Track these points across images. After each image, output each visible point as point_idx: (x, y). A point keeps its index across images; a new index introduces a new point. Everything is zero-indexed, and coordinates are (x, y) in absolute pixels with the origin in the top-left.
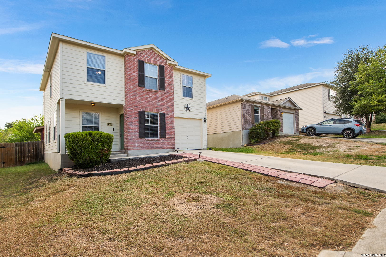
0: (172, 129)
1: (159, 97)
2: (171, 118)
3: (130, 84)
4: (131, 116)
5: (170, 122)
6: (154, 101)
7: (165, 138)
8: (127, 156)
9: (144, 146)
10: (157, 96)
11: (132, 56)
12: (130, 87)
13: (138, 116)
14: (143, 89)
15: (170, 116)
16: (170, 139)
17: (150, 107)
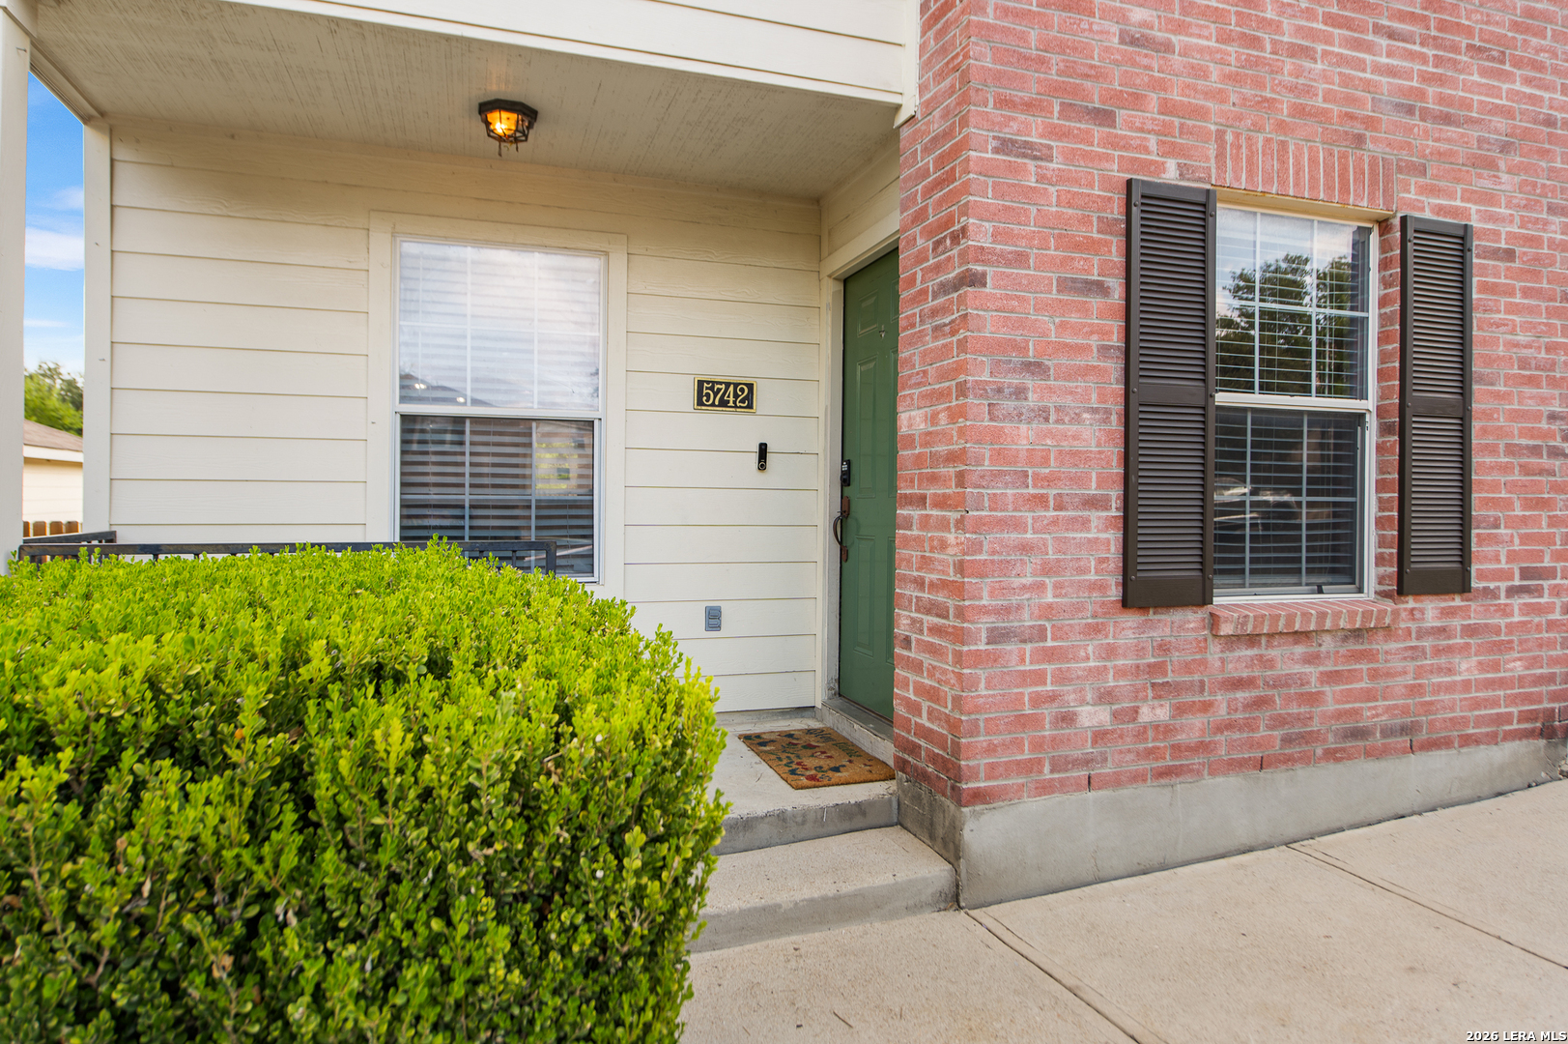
5: (1522, 364)
6: (1328, 38)
8: (955, 902)
9: (1194, 727)
13: (1117, 259)
15: (1521, 274)
16: (1516, 602)
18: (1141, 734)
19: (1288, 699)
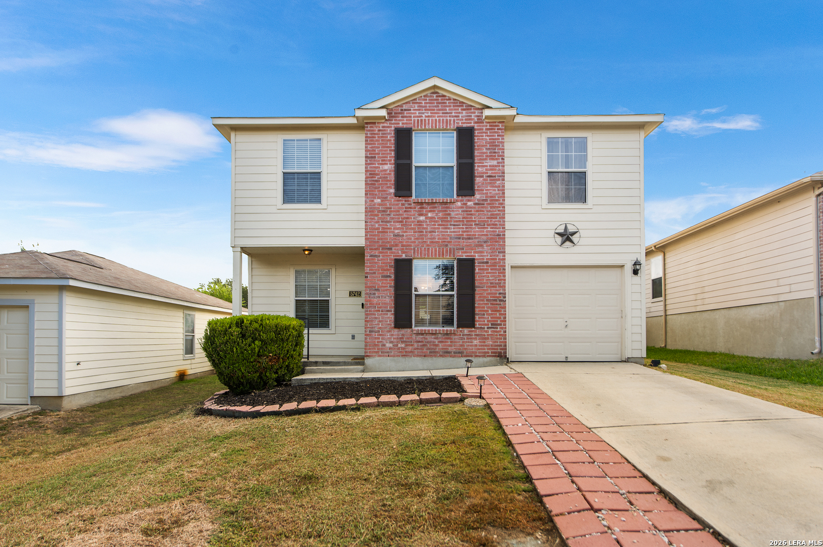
0: (496, 300)
1: (457, 214)
2: (496, 269)
3: (373, 194)
4: (375, 273)
5: (491, 283)
6: (439, 228)
7: (474, 327)
8: (363, 371)
9: (410, 348)
10: (449, 214)
11: (378, 123)
12: (373, 201)
13: (393, 271)
14: (408, 201)
15: (490, 266)
16: (490, 330)
17: (428, 245)
18: (399, 349)
19: (431, 345)
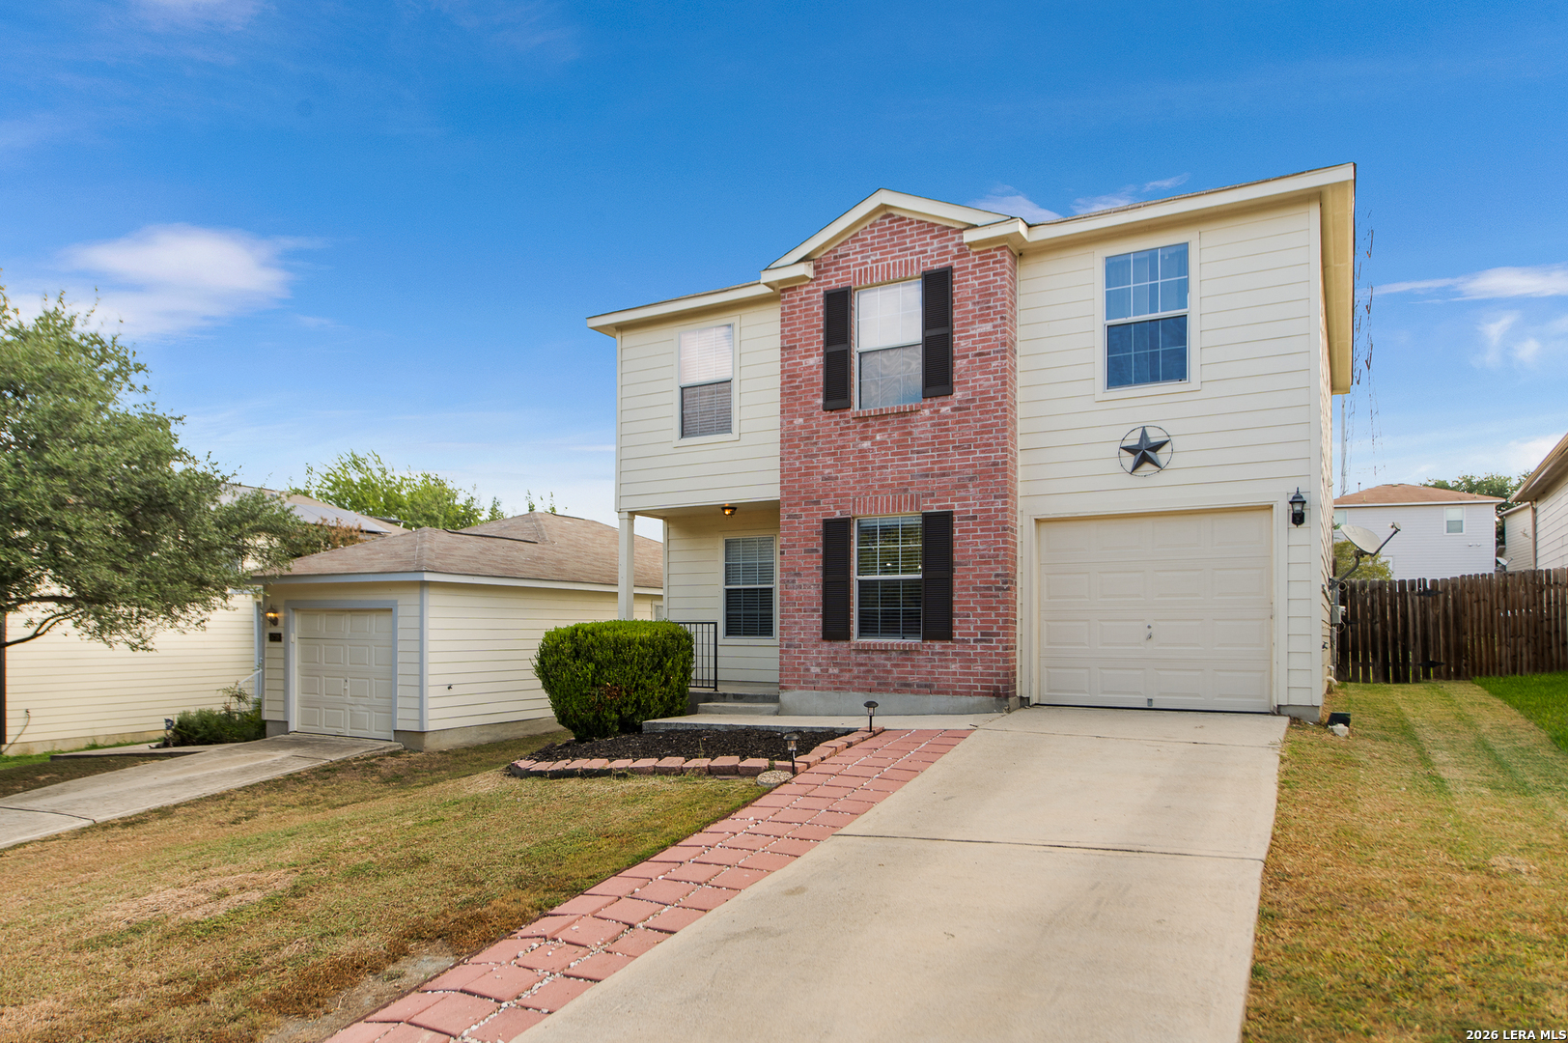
0: (989, 589)
1: (923, 432)
2: (989, 530)
3: (792, 411)
4: (794, 546)
5: (982, 557)
6: (893, 460)
7: (951, 639)
8: (777, 713)
9: (846, 676)
10: (910, 433)
11: (800, 287)
12: (792, 422)
13: (821, 541)
14: (845, 416)
15: (980, 524)
16: (979, 645)
17: (875, 492)
18: (830, 676)
19: (879, 671)
